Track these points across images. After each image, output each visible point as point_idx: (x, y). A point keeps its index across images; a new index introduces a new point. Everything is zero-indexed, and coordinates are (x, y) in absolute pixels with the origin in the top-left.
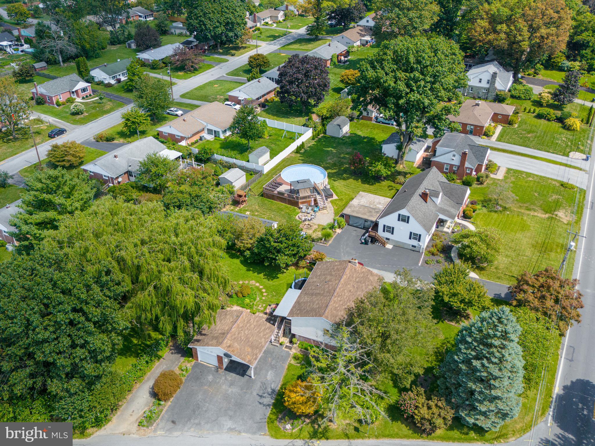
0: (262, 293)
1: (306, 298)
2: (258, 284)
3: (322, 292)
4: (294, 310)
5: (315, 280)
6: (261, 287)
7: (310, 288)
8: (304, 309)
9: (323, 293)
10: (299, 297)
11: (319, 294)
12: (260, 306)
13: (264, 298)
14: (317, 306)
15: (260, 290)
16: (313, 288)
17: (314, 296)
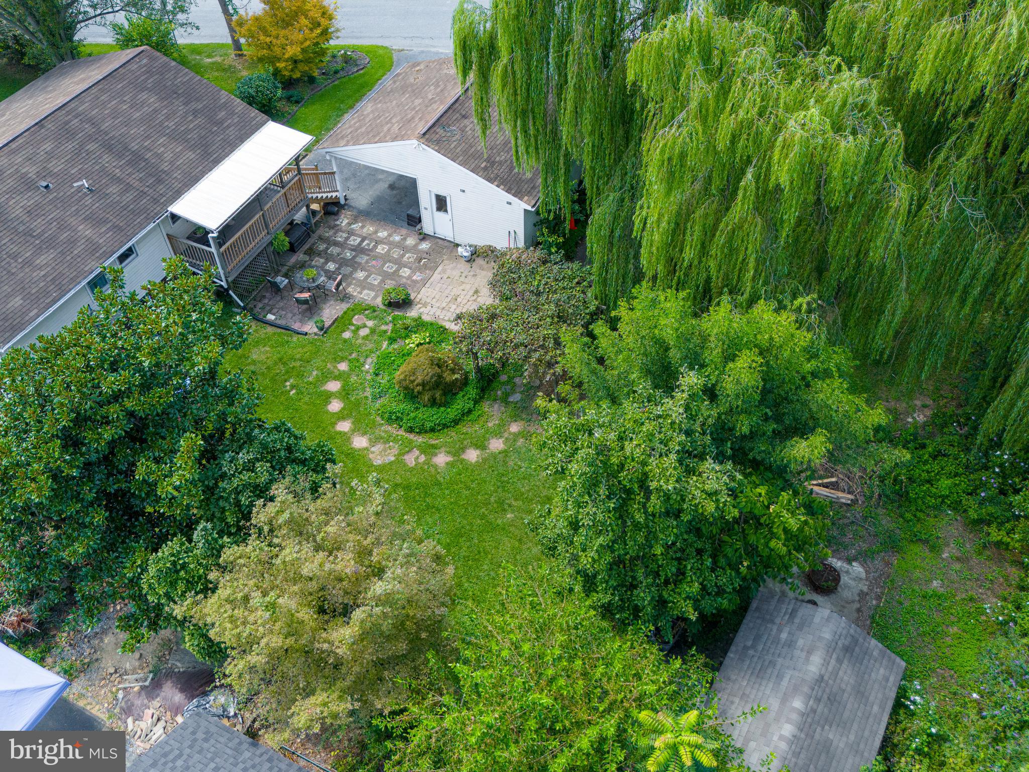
0: (345, 394)
1: (168, 156)
2: (360, 442)
3: (91, 147)
4: (232, 132)
5: (86, 231)
6: (344, 426)
7: (129, 197)
8: (195, 113)
9: (90, 138)
10: (191, 180)
11: (108, 147)
12: (364, 332)
13: (343, 367)
14: (144, 96)
15: (353, 410)
16: (113, 189)
17: (134, 146)
